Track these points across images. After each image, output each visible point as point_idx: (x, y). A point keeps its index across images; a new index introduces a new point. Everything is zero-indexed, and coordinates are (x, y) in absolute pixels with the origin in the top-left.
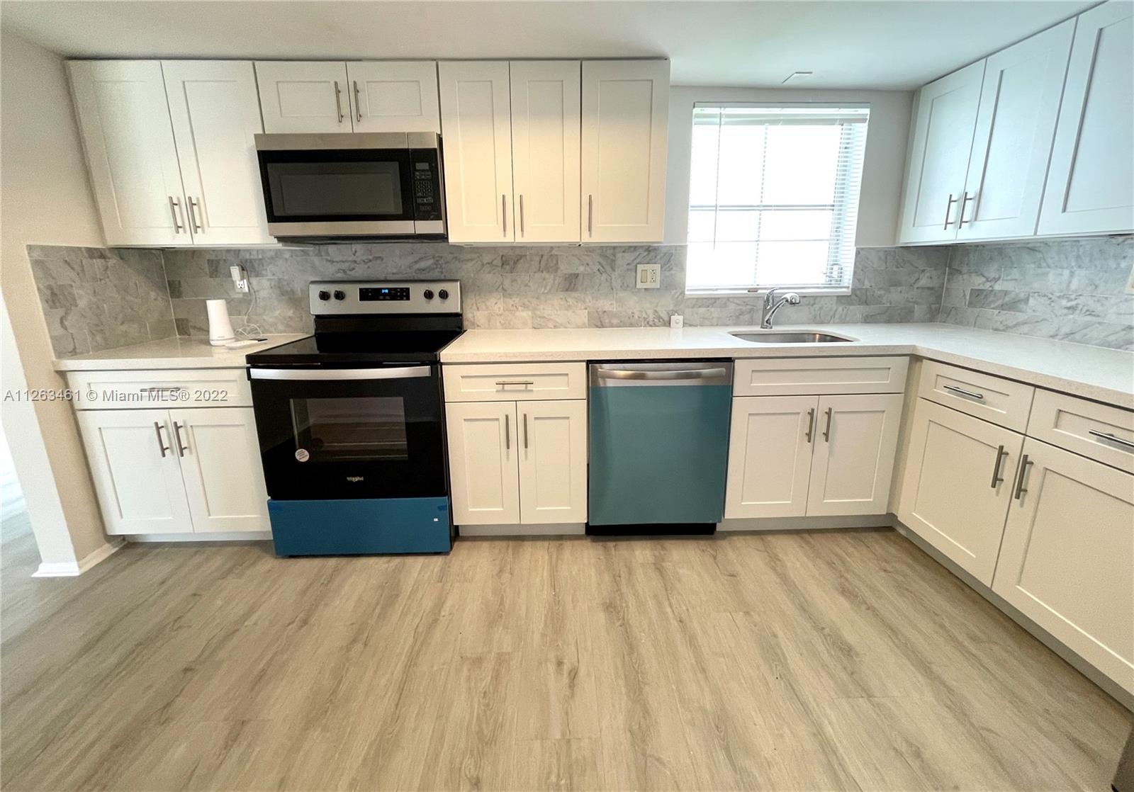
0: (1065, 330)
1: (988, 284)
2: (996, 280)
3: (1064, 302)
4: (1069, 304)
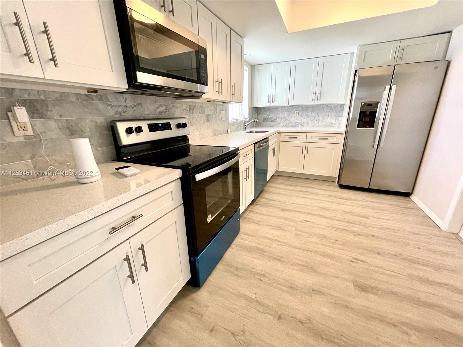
0: (285, 125)
1: (267, 116)
2: (269, 115)
3: (284, 119)
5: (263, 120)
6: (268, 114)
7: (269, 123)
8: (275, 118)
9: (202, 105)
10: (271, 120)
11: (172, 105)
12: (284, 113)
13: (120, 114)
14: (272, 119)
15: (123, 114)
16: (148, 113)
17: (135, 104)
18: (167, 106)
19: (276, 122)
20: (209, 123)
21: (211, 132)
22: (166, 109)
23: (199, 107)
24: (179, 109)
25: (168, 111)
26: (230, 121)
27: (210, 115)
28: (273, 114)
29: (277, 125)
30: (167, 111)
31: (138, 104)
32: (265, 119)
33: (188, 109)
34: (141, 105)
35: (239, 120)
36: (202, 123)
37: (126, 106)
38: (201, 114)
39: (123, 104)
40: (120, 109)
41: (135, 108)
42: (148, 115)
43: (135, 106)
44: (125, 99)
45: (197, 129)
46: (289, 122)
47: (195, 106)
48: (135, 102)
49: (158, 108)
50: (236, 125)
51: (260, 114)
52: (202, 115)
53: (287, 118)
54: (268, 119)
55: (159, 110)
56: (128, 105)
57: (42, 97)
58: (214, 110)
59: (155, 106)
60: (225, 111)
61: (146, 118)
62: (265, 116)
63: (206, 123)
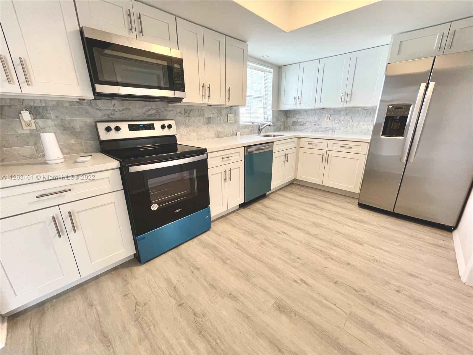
0: (314, 129)
1: (297, 120)
2: (298, 119)
3: (314, 123)
4: (315, 124)
5: (292, 123)
6: (297, 117)
7: (298, 127)
8: (305, 122)
9: (201, 108)
10: (300, 124)
11: (163, 109)
12: (315, 117)
13: (108, 116)
14: (302, 123)
15: (111, 116)
16: (136, 116)
17: (123, 108)
18: (158, 110)
19: (305, 126)
20: (210, 125)
21: (213, 134)
22: (157, 112)
23: (197, 111)
24: (172, 112)
25: (159, 114)
26: (240, 124)
27: (212, 118)
28: (303, 117)
29: (306, 130)
30: (157, 114)
31: (127, 108)
32: (295, 123)
33: (183, 112)
34: (130, 109)
35: (255, 123)
36: (201, 125)
37: (115, 110)
38: (199, 116)
39: (112, 108)
40: (108, 112)
41: (123, 111)
42: (136, 117)
43: (123, 110)
44: (113, 105)
45: (194, 131)
46: (319, 126)
47: (192, 110)
48: (123, 107)
49: (147, 111)
50: (250, 128)
51: (289, 117)
52: (200, 118)
53: (317, 123)
54: (298, 123)
55: (147, 113)
56: (116, 109)
57: (44, 105)
58: (217, 113)
59: (144, 110)
60: (233, 114)
61: (134, 119)
62: (294, 120)
63: (206, 125)
